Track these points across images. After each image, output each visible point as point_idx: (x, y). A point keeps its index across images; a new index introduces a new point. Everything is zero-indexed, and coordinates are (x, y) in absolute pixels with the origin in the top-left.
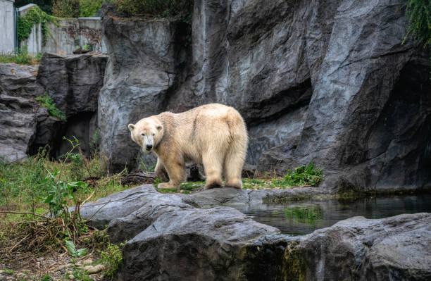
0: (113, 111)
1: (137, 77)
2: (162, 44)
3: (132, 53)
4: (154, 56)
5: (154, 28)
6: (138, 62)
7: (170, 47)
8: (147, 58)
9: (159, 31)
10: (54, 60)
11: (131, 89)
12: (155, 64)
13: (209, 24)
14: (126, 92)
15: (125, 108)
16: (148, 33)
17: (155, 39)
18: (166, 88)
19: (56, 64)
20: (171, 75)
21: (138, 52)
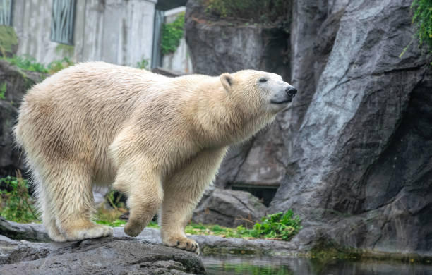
2: (252, 59)
5: (243, 37)
7: (261, 62)
9: (250, 41)
13: (304, 34)
16: (237, 42)
17: (244, 51)
21: (224, 67)
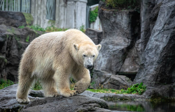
0: (100, 58)
1: (113, 40)
2: (125, 24)
3: (112, 28)
4: (122, 29)
5: (121, 15)
6: (114, 33)
7: (129, 25)
8: (119, 31)
9: (124, 16)
10: (92, 33)
11: (109, 47)
12: (122, 34)
13: (146, 13)
14: (106, 48)
15: (105, 56)
16: (119, 17)
17: (122, 20)
18: (126, 46)
19: (92, 34)
20: (130, 40)
21: (114, 27)
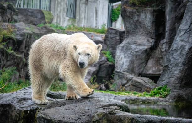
0: (122, 58)
1: (136, 40)
2: (149, 23)
3: (135, 27)
4: (145, 29)
5: (145, 13)
6: (137, 32)
7: (153, 24)
8: (142, 30)
9: (148, 15)
10: (114, 32)
11: (131, 47)
12: (146, 33)
13: (171, 11)
14: (128, 48)
15: (127, 57)
16: (143, 16)
17: (146, 19)
18: (150, 47)
19: (114, 33)
20: (153, 40)
21: (137, 26)
